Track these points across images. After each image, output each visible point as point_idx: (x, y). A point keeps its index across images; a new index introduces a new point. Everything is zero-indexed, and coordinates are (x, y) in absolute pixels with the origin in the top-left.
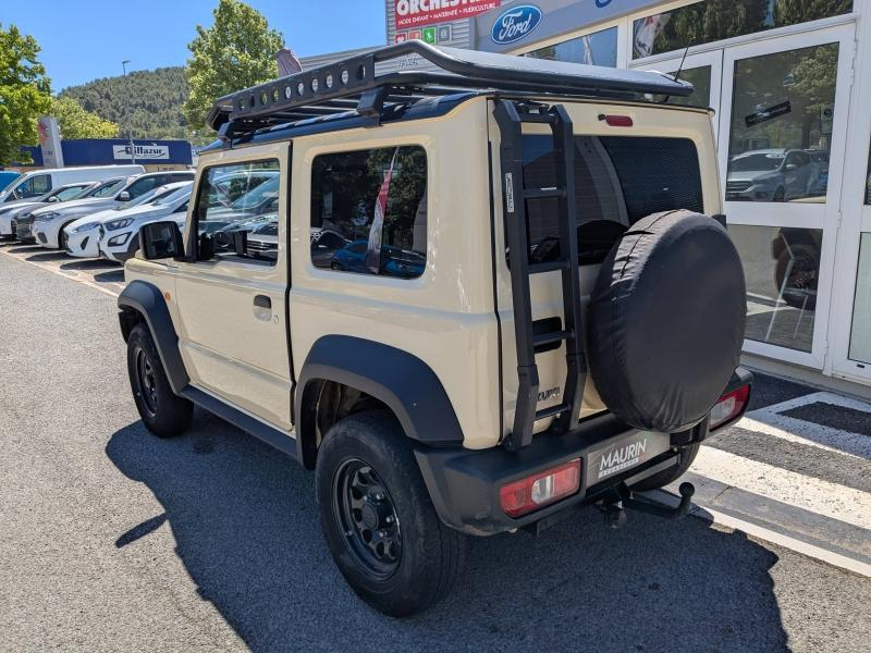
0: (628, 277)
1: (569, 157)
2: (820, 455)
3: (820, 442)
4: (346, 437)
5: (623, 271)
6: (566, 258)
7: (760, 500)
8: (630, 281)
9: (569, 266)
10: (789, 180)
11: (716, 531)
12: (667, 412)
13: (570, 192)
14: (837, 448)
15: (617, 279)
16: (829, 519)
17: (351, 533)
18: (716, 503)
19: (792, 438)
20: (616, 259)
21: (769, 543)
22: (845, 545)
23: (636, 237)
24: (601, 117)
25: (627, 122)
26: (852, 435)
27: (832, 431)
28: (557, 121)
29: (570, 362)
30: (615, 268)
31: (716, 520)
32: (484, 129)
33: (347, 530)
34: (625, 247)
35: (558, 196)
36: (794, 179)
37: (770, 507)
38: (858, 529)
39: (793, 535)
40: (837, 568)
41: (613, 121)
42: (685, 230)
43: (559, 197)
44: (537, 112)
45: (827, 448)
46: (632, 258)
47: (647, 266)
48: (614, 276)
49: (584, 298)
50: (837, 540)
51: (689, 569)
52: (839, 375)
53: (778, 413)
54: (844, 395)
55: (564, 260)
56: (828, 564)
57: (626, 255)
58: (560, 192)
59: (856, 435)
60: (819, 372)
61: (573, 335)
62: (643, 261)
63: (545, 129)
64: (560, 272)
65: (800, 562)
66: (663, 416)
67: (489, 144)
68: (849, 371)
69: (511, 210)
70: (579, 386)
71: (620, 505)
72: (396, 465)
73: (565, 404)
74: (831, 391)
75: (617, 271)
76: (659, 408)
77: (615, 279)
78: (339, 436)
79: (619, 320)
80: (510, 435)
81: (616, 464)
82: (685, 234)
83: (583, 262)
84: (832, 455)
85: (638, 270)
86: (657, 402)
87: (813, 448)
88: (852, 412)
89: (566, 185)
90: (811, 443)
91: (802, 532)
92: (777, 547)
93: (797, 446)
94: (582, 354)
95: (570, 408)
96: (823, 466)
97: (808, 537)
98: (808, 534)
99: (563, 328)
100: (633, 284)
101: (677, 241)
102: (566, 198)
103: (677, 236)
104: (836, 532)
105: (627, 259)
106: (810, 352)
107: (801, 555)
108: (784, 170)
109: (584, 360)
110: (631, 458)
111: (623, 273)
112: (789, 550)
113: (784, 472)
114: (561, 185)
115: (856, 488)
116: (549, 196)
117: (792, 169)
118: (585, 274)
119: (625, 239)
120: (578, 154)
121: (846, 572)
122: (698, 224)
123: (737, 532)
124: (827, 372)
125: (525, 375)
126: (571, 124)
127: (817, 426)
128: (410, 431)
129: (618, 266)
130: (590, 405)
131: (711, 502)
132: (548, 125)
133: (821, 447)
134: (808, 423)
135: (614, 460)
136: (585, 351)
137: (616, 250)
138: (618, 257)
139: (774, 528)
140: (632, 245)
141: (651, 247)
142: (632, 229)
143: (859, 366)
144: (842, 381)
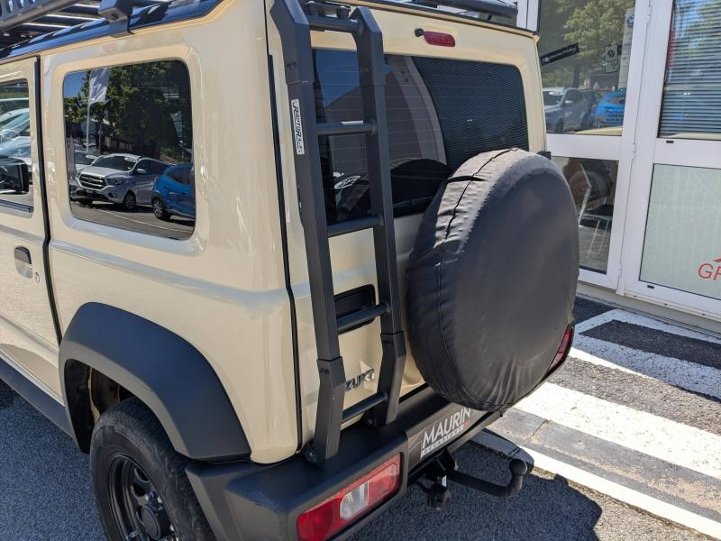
0: (455, 236)
1: (379, 81)
2: (623, 378)
3: (621, 365)
4: (114, 433)
5: (449, 229)
6: (379, 213)
7: (575, 435)
8: (457, 242)
9: (382, 224)
10: (567, 114)
11: (537, 477)
12: (501, 392)
13: (381, 126)
14: (637, 370)
15: (441, 239)
16: (641, 455)
17: (133, 535)
18: (534, 441)
19: (596, 361)
20: (440, 212)
21: (590, 490)
22: (662, 487)
23: (464, 184)
24: (419, 32)
25: (448, 41)
26: (648, 355)
27: (630, 350)
28: (361, 30)
29: (386, 342)
30: (439, 224)
31: (536, 464)
32: (262, 38)
33: (130, 530)
34: (450, 196)
35: (365, 132)
36: (570, 113)
37: (586, 443)
38: (671, 466)
39: (611, 476)
40: (660, 518)
41: (434, 39)
42: (522, 174)
43: (368, 134)
44: (335, 16)
45: (629, 371)
46: (458, 211)
47: (478, 222)
48: (438, 234)
49: (401, 257)
50: (653, 481)
51: (515, 531)
52: (631, 295)
53: (580, 334)
54: (635, 312)
55: (376, 216)
56: (650, 514)
57: (452, 207)
58: (367, 128)
59: (652, 354)
60: (613, 291)
61: (388, 310)
62: (472, 216)
63: (346, 42)
64: (371, 231)
65: (623, 513)
66: (495, 398)
67: (270, 58)
68: (640, 291)
69: (301, 152)
70: (397, 366)
71: (444, 482)
72: (170, 476)
73: (379, 394)
74: (623, 309)
75: (441, 228)
76: (490, 391)
77: (438, 239)
78: (107, 429)
79: (444, 292)
80: (311, 442)
81: (440, 437)
82: (522, 179)
83: (399, 213)
84: (634, 379)
85: (467, 227)
86: (489, 385)
87: (616, 370)
88: (644, 329)
89: (375, 118)
90: (614, 366)
91: (619, 472)
92: (600, 495)
93: (601, 369)
94: (400, 332)
95: (386, 398)
96: (628, 390)
97: (627, 479)
98: (625, 474)
99: (377, 303)
100: (461, 246)
101: (512, 189)
102: (376, 134)
103: (512, 183)
104: (651, 470)
105: (454, 213)
106: (605, 273)
107: (622, 504)
108: (564, 105)
109: (403, 338)
110: (456, 427)
111: (448, 232)
112: (611, 498)
113: (593, 399)
114: (369, 116)
115: (662, 415)
116: (354, 132)
117: (570, 105)
118: (402, 228)
119: (450, 186)
120: (390, 78)
121: (668, 523)
122: (534, 168)
123: (559, 478)
124: (620, 292)
125: (327, 372)
126: (380, 35)
127: (616, 347)
128: (179, 446)
129: (442, 222)
130: (410, 381)
131: (529, 440)
132: (350, 35)
133: (623, 369)
134: (608, 343)
135: (438, 434)
136: (404, 328)
137: (440, 200)
138: (441, 210)
139: (592, 469)
140: (458, 194)
141: (482, 199)
142: (457, 174)
143: (649, 287)
144: (634, 300)
